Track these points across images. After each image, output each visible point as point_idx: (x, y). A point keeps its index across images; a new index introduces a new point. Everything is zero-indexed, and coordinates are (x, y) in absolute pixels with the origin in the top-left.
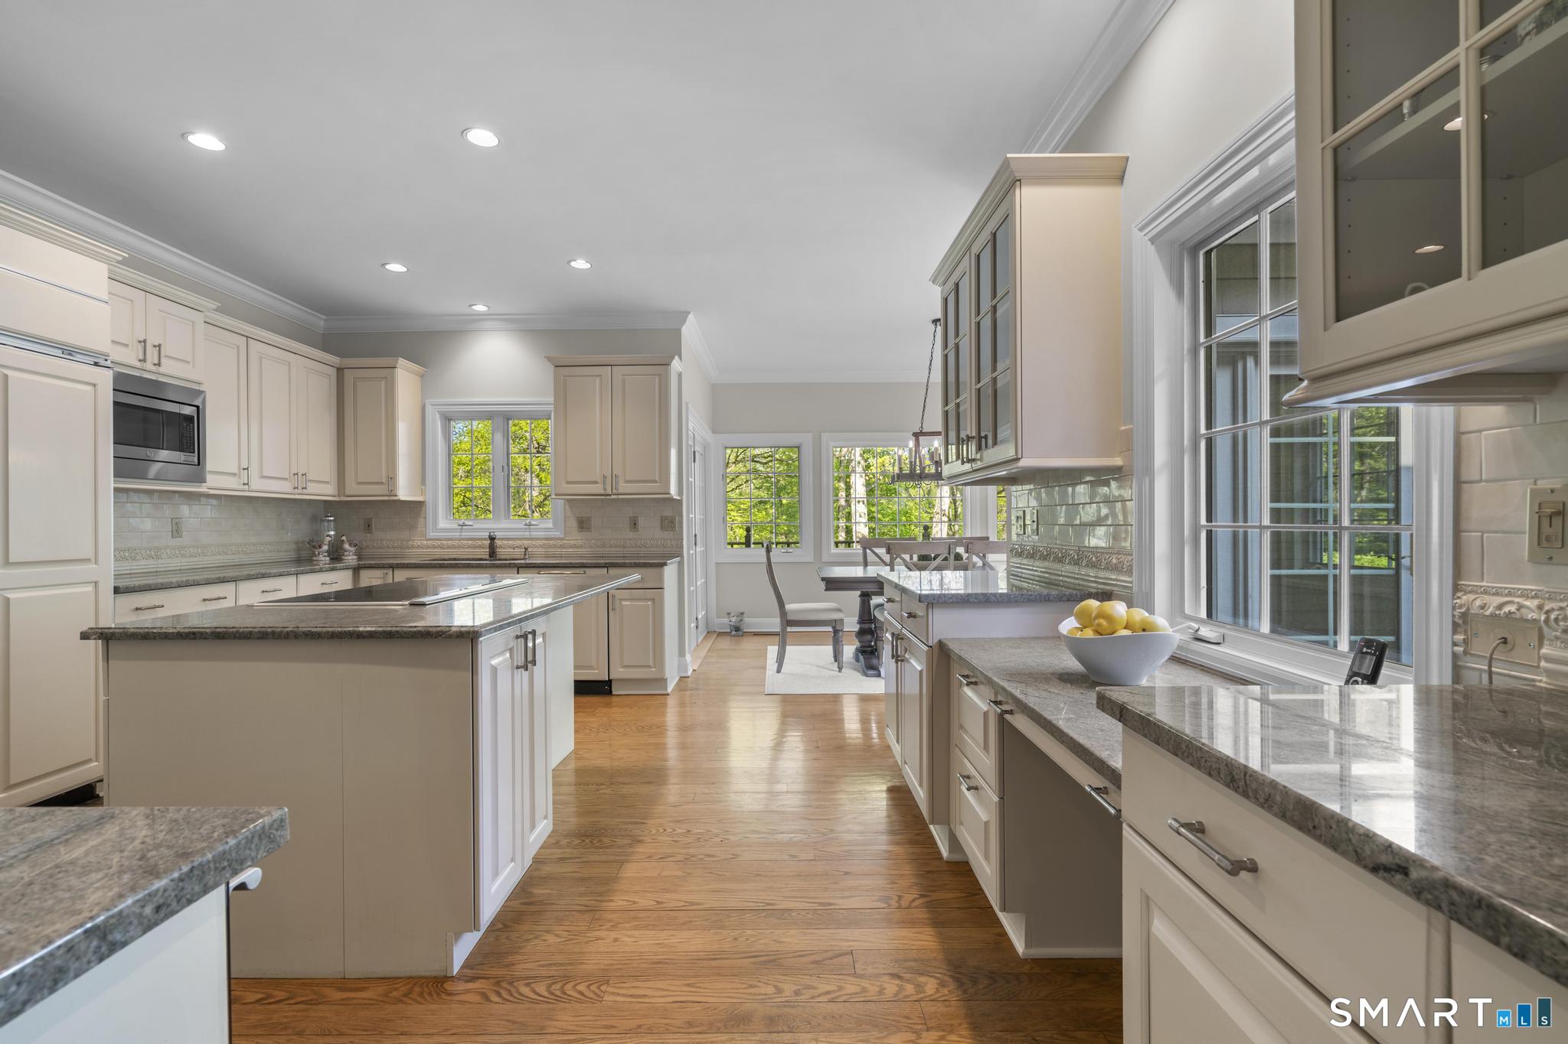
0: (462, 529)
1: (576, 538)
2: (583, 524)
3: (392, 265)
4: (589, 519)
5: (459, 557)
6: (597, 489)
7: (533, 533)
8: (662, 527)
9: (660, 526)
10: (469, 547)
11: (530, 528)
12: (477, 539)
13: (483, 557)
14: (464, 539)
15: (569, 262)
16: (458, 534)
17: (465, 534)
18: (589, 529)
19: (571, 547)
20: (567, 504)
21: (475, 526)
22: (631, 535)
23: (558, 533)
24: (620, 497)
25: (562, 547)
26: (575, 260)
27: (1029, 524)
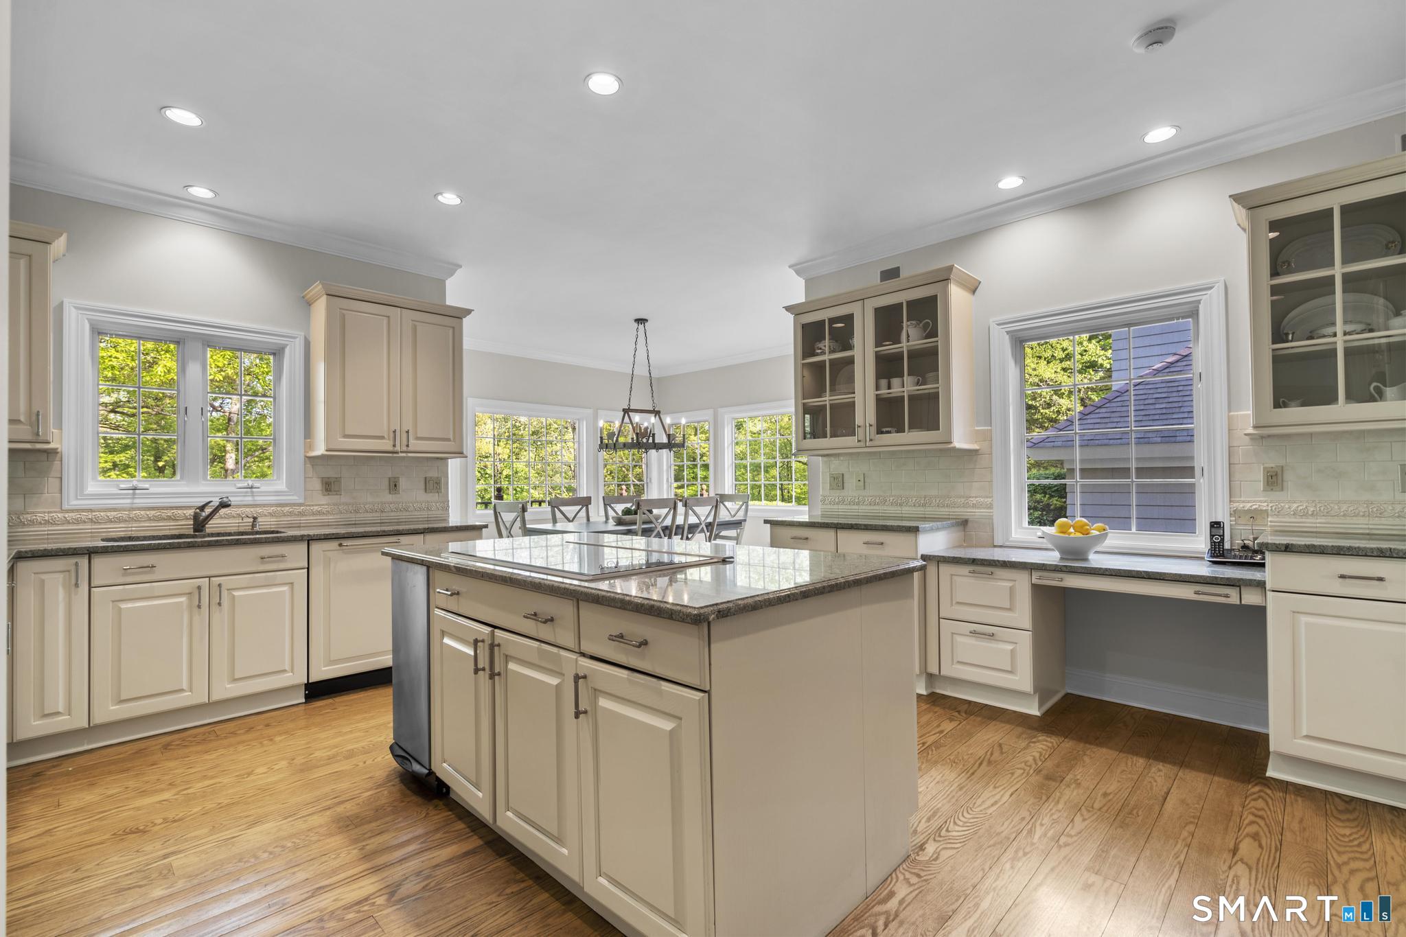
0: (134, 494)
1: (322, 502)
2: (329, 486)
3: (174, 110)
4: (338, 480)
5: (134, 534)
6: (386, 445)
7: (256, 498)
8: (426, 489)
9: (423, 487)
10: (149, 519)
11: (252, 492)
12: (163, 508)
13: (186, 532)
14: (139, 509)
15: (436, 195)
16: (129, 501)
17: (139, 502)
18: (338, 492)
19: (314, 514)
20: (308, 462)
21: (152, 490)
22: (390, 498)
23: (295, 498)
24: (410, 455)
25: (301, 514)
26: (441, 194)
27: (851, 483)
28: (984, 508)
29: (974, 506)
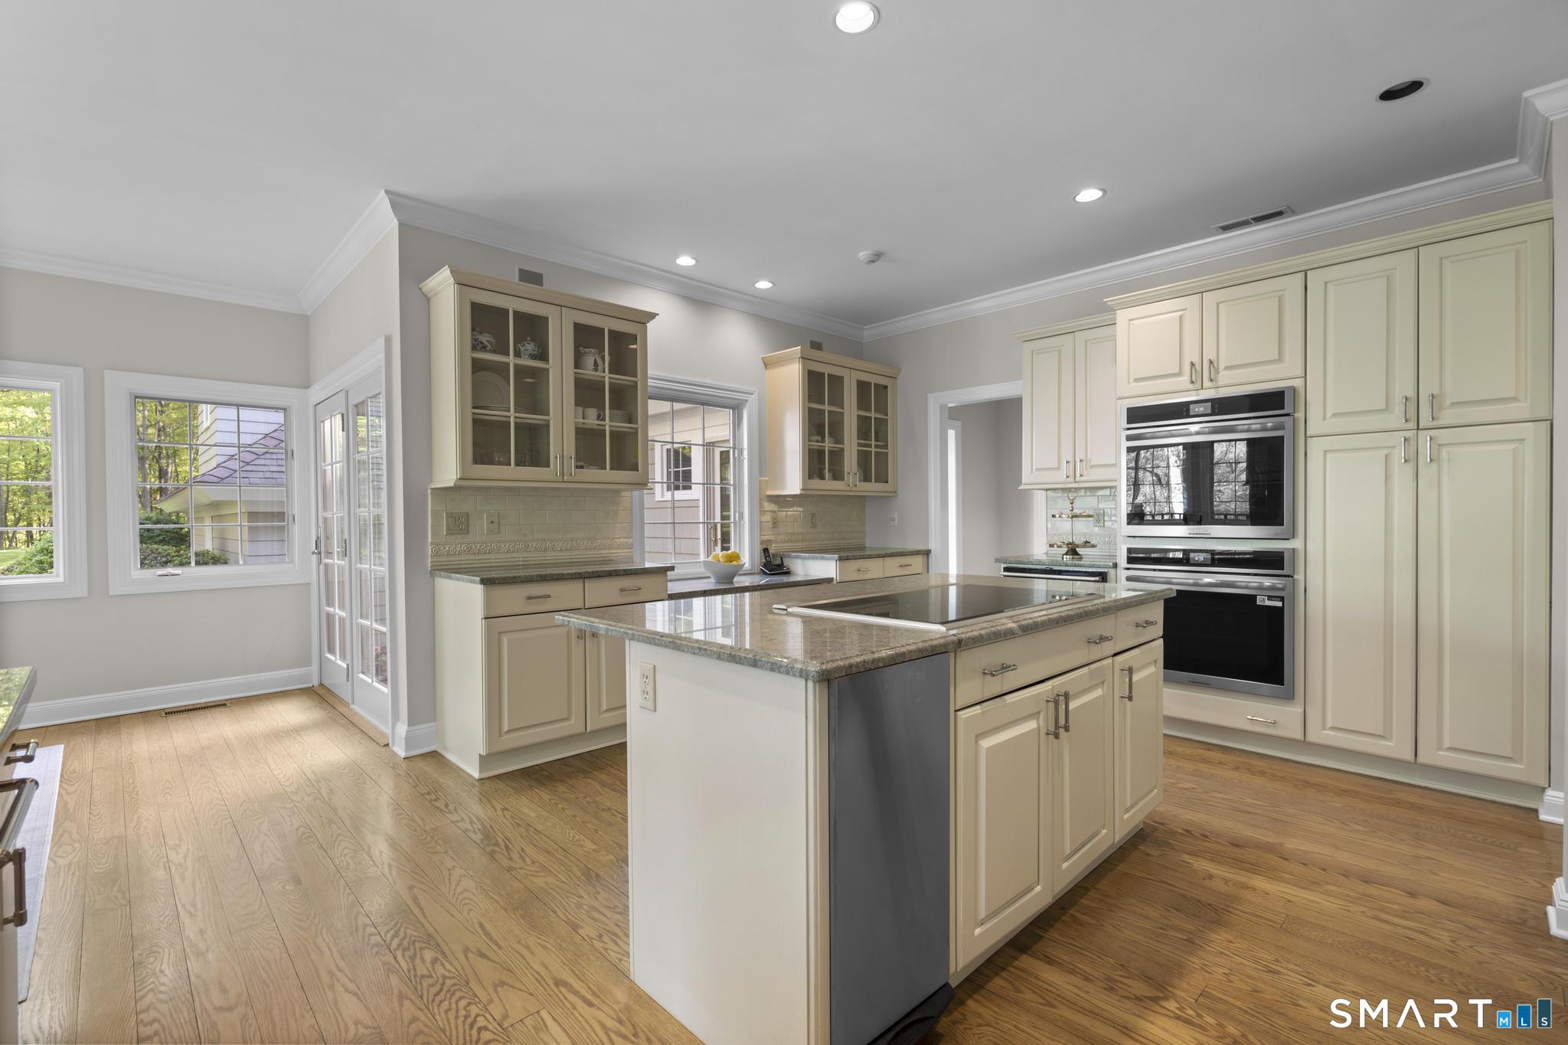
27: (480, 526)
28: (626, 549)
29: (618, 547)
